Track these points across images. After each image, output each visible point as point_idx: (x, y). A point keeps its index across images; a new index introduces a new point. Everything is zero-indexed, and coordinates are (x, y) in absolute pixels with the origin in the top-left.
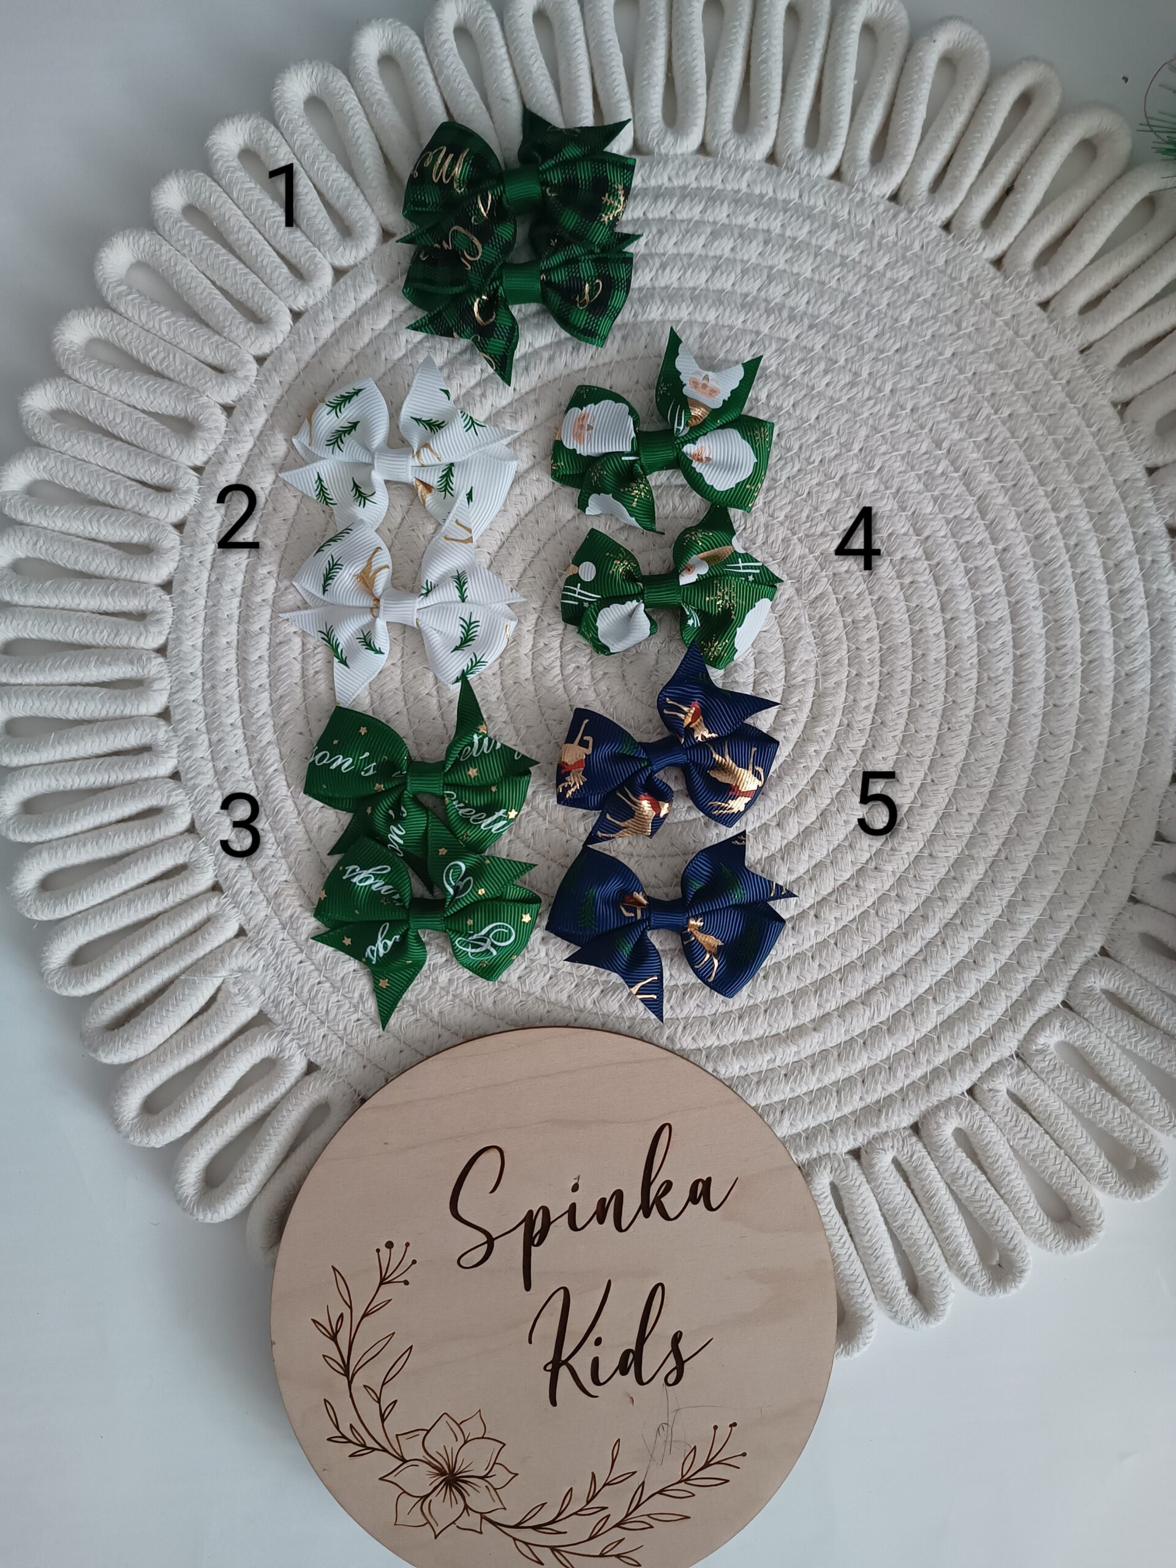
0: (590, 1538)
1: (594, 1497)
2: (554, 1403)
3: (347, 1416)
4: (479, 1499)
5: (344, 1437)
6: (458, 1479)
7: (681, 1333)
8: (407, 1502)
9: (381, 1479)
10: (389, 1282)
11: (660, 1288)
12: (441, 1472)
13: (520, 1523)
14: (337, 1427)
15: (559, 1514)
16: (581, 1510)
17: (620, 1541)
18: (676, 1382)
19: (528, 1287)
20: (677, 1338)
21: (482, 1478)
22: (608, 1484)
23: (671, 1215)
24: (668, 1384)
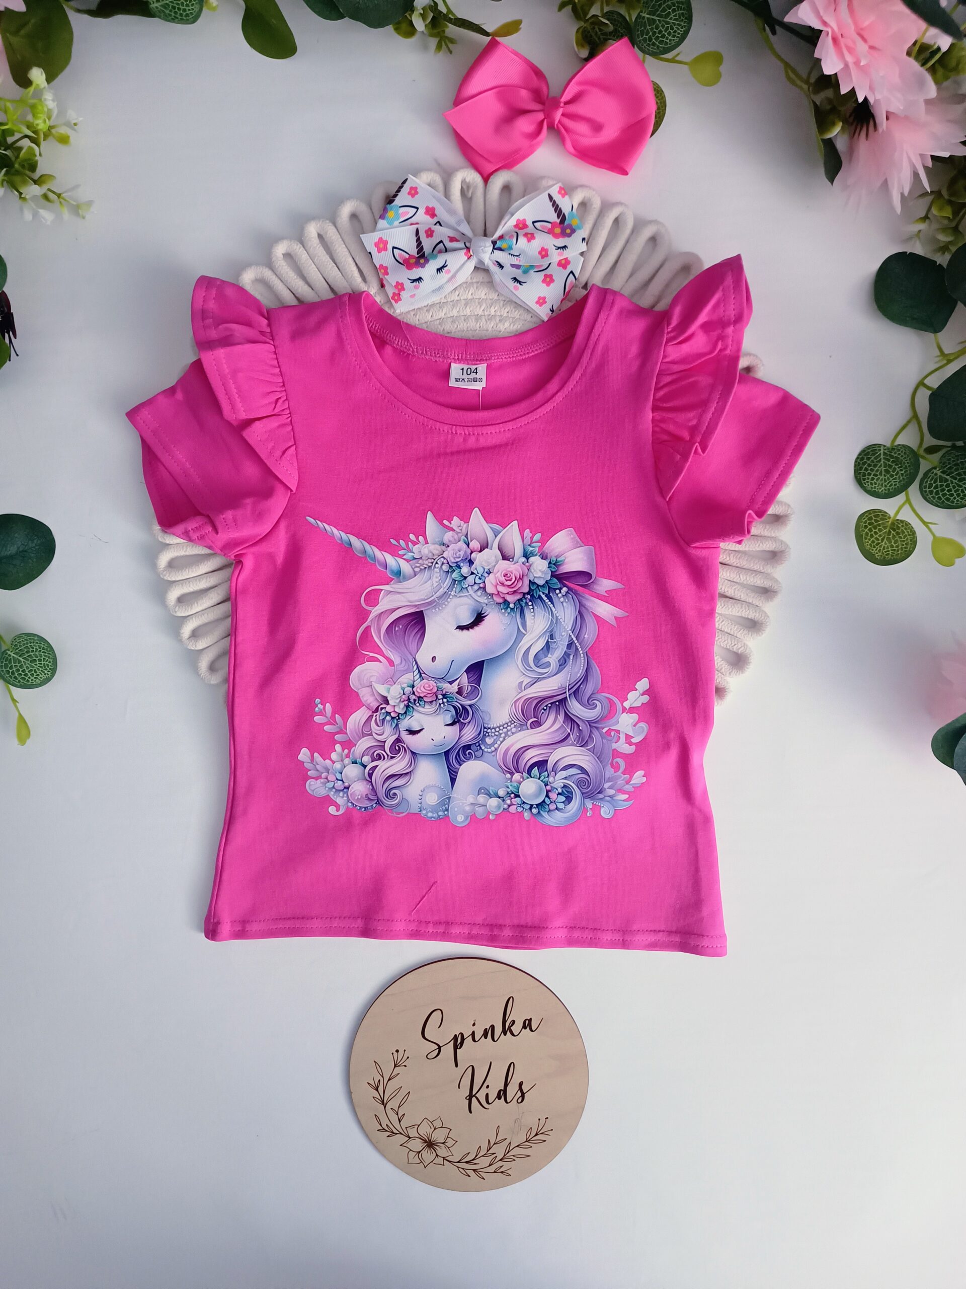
0: (490, 1165)
1: (490, 1149)
2: (470, 1112)
3: (385, 1122)
4: (442, 1151)
5: (384, 1129)
6: (434, 1144)
7: (522, 1082)
8: (412, 1154)
9: (401, 1145)
10: (399, 1066)
11: (512, 1064)
12: (425, 1141)
13: (460, 1160)
14: (381, 1125)
15: (476, 1156)
16: (485, 1154)
17: (501, 1167)
18: (522, 1101)
19: (457, 1066)
20: (521, 1084)
21: (443, 1143)
22: (496, 1144)
23: (516, 1035)
24: (518, 1103)
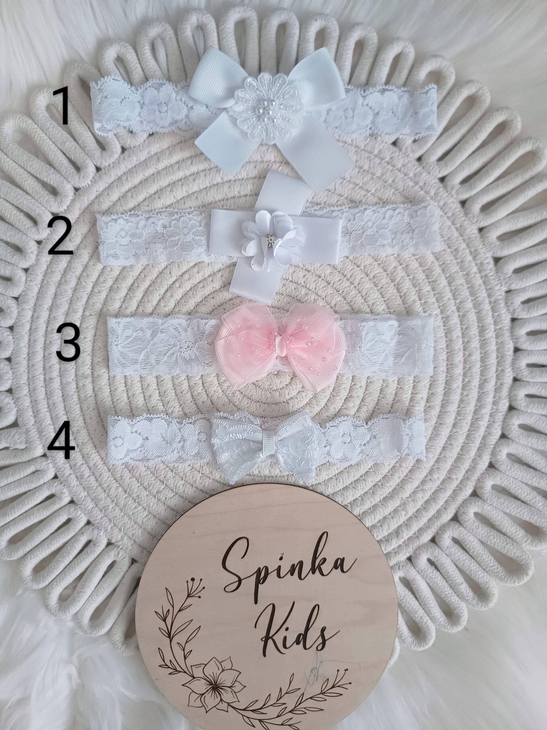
0: (278, 717)
1: (281, 697)
2: (265, 655)
3: (168, 657)
4: (228, 696)
5: (166, 665)
6: (219, 687)
7: (325, 627)
8: (194, 696)
9: (183, 685)
10: (192, 596)
11: (317, 606)
12: (211, 683)
13: (246, 708)
14: (164, 661)
15: (264, 705)
16: (274, 704)
17: (291, 719)
18: (322, 649)
19: (256, 602)
20: (323, 629)
21: (230, 687)
22: (287, 693)
23: (325, 574)
24: (318, 650)
